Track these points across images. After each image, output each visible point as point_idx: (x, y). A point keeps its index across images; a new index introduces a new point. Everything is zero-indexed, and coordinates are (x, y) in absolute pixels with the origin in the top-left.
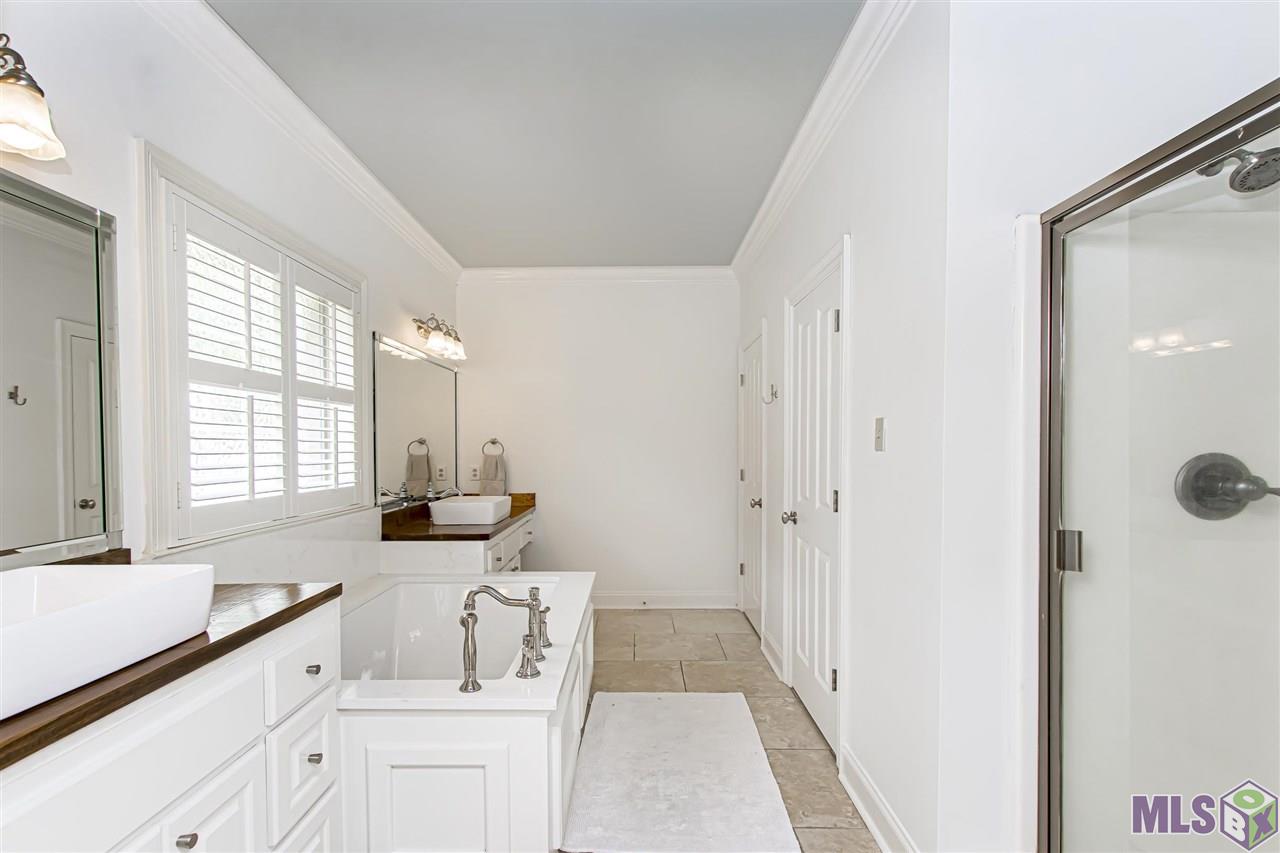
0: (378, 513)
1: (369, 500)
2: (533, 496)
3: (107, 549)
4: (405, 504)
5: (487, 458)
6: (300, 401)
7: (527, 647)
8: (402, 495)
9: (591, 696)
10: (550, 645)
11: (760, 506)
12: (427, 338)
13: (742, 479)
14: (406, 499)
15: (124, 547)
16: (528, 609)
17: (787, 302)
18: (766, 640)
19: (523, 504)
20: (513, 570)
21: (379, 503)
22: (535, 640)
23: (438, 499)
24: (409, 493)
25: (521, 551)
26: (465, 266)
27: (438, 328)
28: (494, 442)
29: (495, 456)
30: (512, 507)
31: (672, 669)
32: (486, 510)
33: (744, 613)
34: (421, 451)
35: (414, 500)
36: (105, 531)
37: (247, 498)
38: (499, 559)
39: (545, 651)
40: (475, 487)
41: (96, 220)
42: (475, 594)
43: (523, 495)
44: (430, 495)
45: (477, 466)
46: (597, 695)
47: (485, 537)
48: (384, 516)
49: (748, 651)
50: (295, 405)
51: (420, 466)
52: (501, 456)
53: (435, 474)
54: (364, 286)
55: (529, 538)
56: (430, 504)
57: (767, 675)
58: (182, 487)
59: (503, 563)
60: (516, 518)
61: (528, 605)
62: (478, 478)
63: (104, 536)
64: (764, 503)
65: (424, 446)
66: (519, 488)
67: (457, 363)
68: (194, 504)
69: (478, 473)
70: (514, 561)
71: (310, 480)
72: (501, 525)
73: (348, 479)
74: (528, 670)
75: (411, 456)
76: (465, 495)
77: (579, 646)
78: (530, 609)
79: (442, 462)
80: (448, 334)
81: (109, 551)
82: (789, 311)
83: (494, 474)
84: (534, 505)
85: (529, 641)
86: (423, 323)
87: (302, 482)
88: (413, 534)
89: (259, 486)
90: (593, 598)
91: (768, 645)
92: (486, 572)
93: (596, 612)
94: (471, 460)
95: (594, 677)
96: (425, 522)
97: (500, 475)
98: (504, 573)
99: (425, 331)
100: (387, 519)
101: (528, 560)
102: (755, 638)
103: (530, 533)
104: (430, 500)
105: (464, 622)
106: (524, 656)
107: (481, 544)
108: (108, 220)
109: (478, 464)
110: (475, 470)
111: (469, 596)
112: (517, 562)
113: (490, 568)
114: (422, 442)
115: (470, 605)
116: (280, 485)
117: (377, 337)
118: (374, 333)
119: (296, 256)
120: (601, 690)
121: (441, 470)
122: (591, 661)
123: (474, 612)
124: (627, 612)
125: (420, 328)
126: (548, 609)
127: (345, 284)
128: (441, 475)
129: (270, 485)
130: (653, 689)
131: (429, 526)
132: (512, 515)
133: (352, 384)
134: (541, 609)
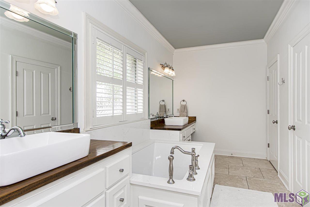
0: (150, 121)
1: (147, 117)
2: (195, 117)
3: (73, 128)
4: (158, 119)
5: (182, 106)
6: (127, 87)
7: (190, 170)
8: (157, 116)
9: (214, 186)
10: (199, 169)
11: (277, 123)
12: (164, 70)
13: (268, 113)
14: (158, 117)
15: (78, 128)
16: (191, 155)
17: (289, 46)
18: (280, 173)
19: (192, 120)
20: (189, 141)
21: (150, 118)
22: (193, 167)
23: (167, 117)
24: (159, 115)
25: (191, 135)
26: (175, 48)
27: (167, 66)
28: (184, 101)
29: (184, 105)
30: (189, 120)
31: (243, 180)
32: (181, 121)
33: (270, 161)
34: (163, 103)
35: (160, 118)
36: (73, 123)
37: (112, 115)
38: (184, 137)
39: (197, 171)
40: (178, 114)
41: (72, 35)
42: (174, 149)
43: (192, 117)
44: (165, 116)
45: (179, 108)
46: (216, 185)
47: (180, 130)
48: (151, 122)
49: (273, 176)
50: (126, 88)
51: (163, 108)
52: (186, 105)
53: (167, 110)
54: (146, 54)
55: (194, 131)
56: (165, 119)
57: (282, 187)
58: (94, 111)
59: (185, 138)
60: (189, 124)
61: (191, 154)
62: (179, 112)
63: (73, 124)
64: (279, 122)
65: (164, 102)
66: (191, 115)
67: (173, 77)
68: (97, 116)
69: (179, 110)
70: (189, 137)
71: (130, 111)
72: (185, 126)
73: (140, 111)
74: (191, 178)
75: (160, 105)
76: (174, 117)
77: (210, 169)
78: (192, 156)
79: (169, 107)
80: (170, 68)
81: (74, 128)
82: (291, 49)
83: (184, 110)
84: (196, 120)
85: (191, 168)
86: (163, 65)
87: (128, 111)
88: (159, 128)
89: (115, 112)
90: (214, 151)
91: (281, 175)
92: (180, 140)
93: (216, 156)
94: (177, 106)
95: (215, 179)
96: (163, 124)
97: (186, 111)
98: (185, 141)
99: (164, 67)
100: (152, 123)
101: (193, 137)
102: (275, 171)
103: (194, 129)
104: (165, 118)
105: (169, 158)
106: (189, 173)
107: (179, 131)
108: (75, 35)
109: (179, 107)
110: (178, 109)
111: (172, 149)
112: (190, 138)
113: (181, 139)
114: (163, 101)
115: (172, 153)
116: (121, 112)
117: (150, 69)
118: (149, 68)
119: (127, 45)
120: (217, 184)
121: (169, 109)
122: (214, 174)
123: (172, 155)
124: (226, 157)
125: (162, 67)
126: (198, 156)
127: (141, 54)
128: (169, 111)
129: (118, 112)
130: (236, 186)
131: (164, 125)
132: (189, 123)
133: (142, 83)
134: (196, 156)
